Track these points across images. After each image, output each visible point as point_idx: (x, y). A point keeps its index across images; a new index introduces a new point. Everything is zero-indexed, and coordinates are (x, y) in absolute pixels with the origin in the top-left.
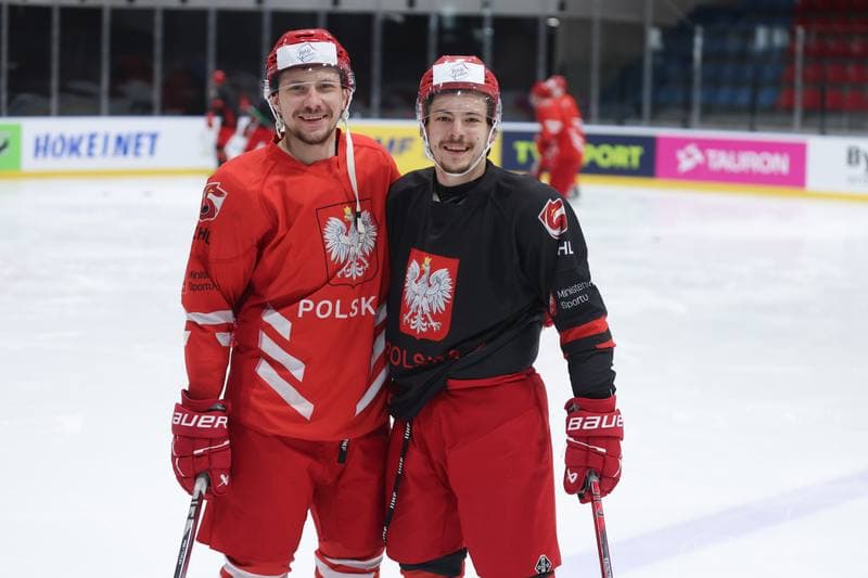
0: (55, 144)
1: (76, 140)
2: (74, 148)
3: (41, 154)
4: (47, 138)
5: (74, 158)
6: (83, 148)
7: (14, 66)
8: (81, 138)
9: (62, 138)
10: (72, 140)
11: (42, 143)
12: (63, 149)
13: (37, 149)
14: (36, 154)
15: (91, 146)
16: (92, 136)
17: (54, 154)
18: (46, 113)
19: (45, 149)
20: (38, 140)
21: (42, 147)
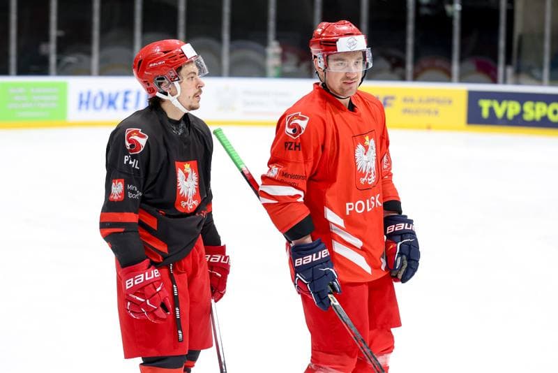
0: (95, 99)
1: (113, 96)
2: (112, 103)
3: (84, 107)
4: (89, 94)
5: (112, 110)
6: (119, 102)
7: (61, 33)
8: (117, 95)
9: (102, 94)
10: (110, 95)
11: (85, 98)
12: (102, 104)
13: (81, 102)
14: (80, 108)
15: (126, 100)
16: (127, 93)
17: (95, 108)
18: (88, 73)
19: (87, 103)
20: (81, 95)
21: (84, 102)
